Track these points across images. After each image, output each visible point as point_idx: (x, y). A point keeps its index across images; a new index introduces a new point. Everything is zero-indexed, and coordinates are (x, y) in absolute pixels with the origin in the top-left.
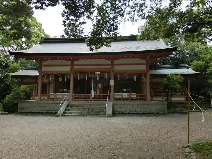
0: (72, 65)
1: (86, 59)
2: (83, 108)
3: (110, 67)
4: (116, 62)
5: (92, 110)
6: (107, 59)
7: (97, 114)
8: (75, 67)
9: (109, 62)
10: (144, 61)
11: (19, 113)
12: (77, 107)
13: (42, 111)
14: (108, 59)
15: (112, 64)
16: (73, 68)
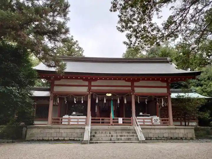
0: (90, 86)
1: (105, 79)
2: (109, 133)
3: (130, 88)
4: (136, 84)
5: (121, 136)
6: (126, 81)
7: (129, 139)
8: (92, 88)
9: (129, 84)
10: (165, 84)
11: (28, 141)
12: (102, 132)
13: (57, 138)
14: (128, 80)
15: (132, 86)
16: (91, 89)
